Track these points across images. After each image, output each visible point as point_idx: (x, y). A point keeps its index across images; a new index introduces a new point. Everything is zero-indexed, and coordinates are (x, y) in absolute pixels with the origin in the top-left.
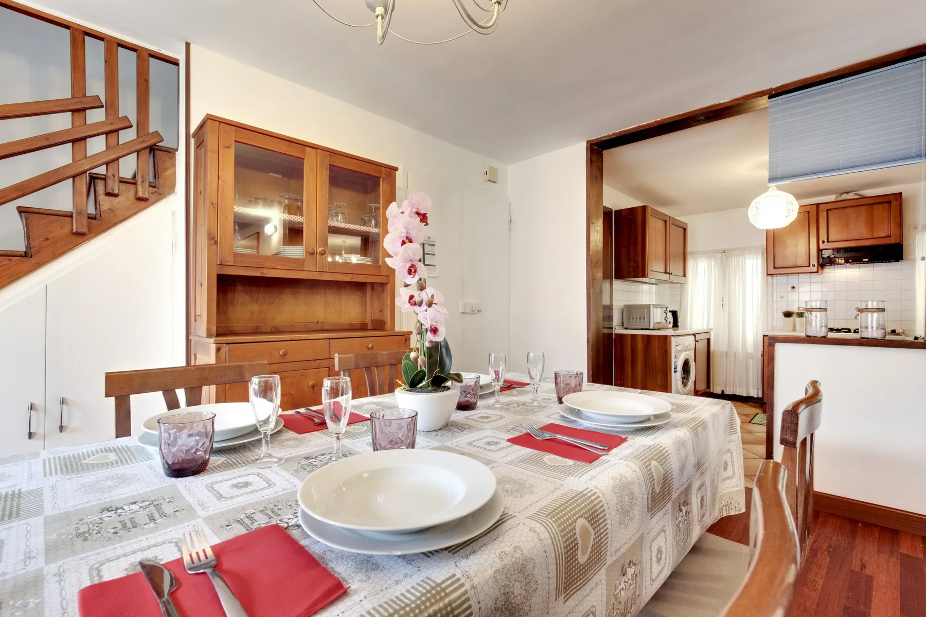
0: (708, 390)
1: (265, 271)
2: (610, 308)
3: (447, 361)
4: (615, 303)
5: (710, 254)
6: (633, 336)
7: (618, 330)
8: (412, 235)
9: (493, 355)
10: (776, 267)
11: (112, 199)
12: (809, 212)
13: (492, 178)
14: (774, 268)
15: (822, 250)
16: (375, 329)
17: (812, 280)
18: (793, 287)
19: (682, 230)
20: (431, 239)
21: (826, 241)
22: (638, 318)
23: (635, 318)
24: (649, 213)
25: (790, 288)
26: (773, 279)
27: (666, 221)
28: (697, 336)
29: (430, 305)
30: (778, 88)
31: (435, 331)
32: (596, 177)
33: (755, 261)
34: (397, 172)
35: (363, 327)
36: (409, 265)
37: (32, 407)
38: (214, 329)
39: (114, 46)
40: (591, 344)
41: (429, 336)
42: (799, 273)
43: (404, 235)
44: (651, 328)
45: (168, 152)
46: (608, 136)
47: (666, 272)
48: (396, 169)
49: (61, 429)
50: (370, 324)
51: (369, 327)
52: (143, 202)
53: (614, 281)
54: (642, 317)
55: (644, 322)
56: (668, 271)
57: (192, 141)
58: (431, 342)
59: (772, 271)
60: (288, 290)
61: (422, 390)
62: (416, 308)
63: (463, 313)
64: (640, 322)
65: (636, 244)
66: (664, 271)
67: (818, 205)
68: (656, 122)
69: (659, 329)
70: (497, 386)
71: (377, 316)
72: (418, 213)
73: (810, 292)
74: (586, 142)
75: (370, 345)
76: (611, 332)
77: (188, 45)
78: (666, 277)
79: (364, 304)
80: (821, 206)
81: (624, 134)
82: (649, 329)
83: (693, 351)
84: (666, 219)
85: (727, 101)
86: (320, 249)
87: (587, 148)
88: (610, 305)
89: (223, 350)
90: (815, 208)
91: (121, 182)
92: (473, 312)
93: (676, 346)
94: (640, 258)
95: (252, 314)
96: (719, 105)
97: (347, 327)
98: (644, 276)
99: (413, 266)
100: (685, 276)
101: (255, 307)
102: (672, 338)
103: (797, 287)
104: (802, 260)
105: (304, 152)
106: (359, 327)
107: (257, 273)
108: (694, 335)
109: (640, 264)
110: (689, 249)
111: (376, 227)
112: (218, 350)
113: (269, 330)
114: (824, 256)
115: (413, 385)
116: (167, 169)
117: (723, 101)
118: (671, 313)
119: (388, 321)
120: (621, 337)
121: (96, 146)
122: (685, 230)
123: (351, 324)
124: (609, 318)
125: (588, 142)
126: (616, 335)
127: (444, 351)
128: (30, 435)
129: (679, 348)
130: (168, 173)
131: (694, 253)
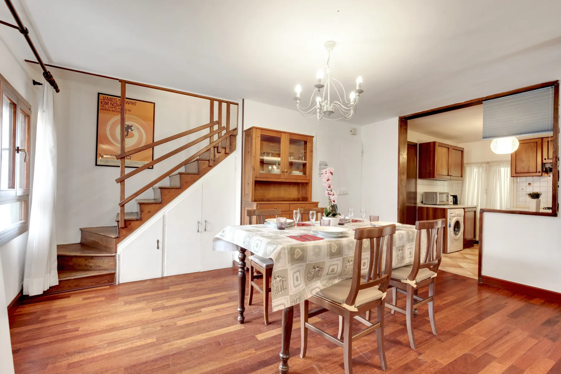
0: (474, 239)
1: (268, 179)
2: (415, 193)
3: (336, 210)
4: (418, 191)
5: (479, 164)
6: (427, 208)
7: (419, 204)
8: (329, 179)
9: (350, 209)
10: (517, 172)
11: (219, 154)
12: (537, 142)
13: (354, 132)
14: (516, 173)
15: (545, 164)
16: (303, 201)
17: (541, 180)
18: (530, 184)
19: (460, 152)
20: (326, 163)
21: (547, 159)
22: (431, 198)
23: (429, 199)
24: (437, 145)
25: (527, 184)
26: (517, 179)
27: (449, 148)
28: (465, 209)
29: (333, 195)
30: (486, 97)
31: (334, 201)
32: (404, 133)
33: (506, 168)
34: (314, 138)
35: (298, 200)
36: (329, 186)
37: (198, 222)
38: (253, 199)
39: (220, 102)
40: (399, 210)
41: (333, 203)
42: (533, 176)
43: (327, 178)
44: (438, 204)
45: (234, 136)
46: (408, 115)
47: (448, 175)
48: (313, 137)
49: (205, 230)
50: (301, 199)
51: (301, 200)
52: (227, 154)
53: (418, 180)
54: (433, 199)
55: (434, 201)
56: (450, 174)
57: (244, 133)
58: (333, 204)
59: (515, 175)
60: (272, 185)
61: (330, 217)
62: (330, 196)
63: (339, 195)
64: (432, 201)
65: (430, 161)
66: (447, 174)
67: (542, 138)
68: (431, 110)
69: (444, 205)
70: (351, 220)
71: (304, 196)
72: (330, 172)
73: (540, 187)
74: (398, 117)
75: (304, 207)
76: (416, 206)
77: (243, 100)
78: (449, 177)
79: (299, 191)
80: (544, 139)
81: (416, 114)
82: (436, 205)
83: (463, 217)
84: (448, 147)
85: (463, 102)
86: (286, 170)
87: (399, 120)
88: (415, 192)
89: (258, 206)
90: (540, 140)
91: (222, 148)
92: (344, 195)
93: (451, 214)
94: (432, 168)
95: (261, 194)
96: (459, 103)
97: (292, 200)
98: (434, 177)
99: (330, 186)
100: (462, 177)
101: (262, 191)
102: (448, 209)
103: (532, 184)
104: (533, 169)
105: (281, 135)
106: (297, 200)
107: (266, 180)
108: (464, 208)
109: (432, 171)
110: (465, 161)
111: (304, 160)
112: (257, 206)
113: (266, 200)
114: (546, 167)
115: (327, 216)
116: (233, 142)
117: (461, 102)
118: (452, 197)
119: (309, 197)
120: (421, 208)
121: (216, 137)
122: (462, 152)
123: (294, 199)
124: (415, 198)
125: (399, 117)
126: (419, 207)
127: (336, 207)
128: (198, 231)
129: (452, 215)
130: (234, 144)
131: (468, 164)
